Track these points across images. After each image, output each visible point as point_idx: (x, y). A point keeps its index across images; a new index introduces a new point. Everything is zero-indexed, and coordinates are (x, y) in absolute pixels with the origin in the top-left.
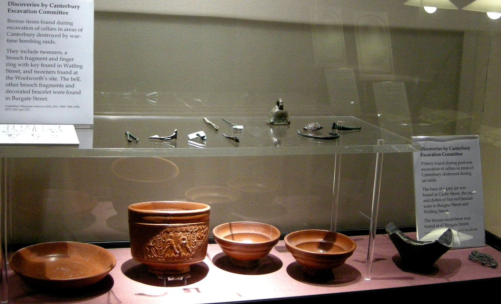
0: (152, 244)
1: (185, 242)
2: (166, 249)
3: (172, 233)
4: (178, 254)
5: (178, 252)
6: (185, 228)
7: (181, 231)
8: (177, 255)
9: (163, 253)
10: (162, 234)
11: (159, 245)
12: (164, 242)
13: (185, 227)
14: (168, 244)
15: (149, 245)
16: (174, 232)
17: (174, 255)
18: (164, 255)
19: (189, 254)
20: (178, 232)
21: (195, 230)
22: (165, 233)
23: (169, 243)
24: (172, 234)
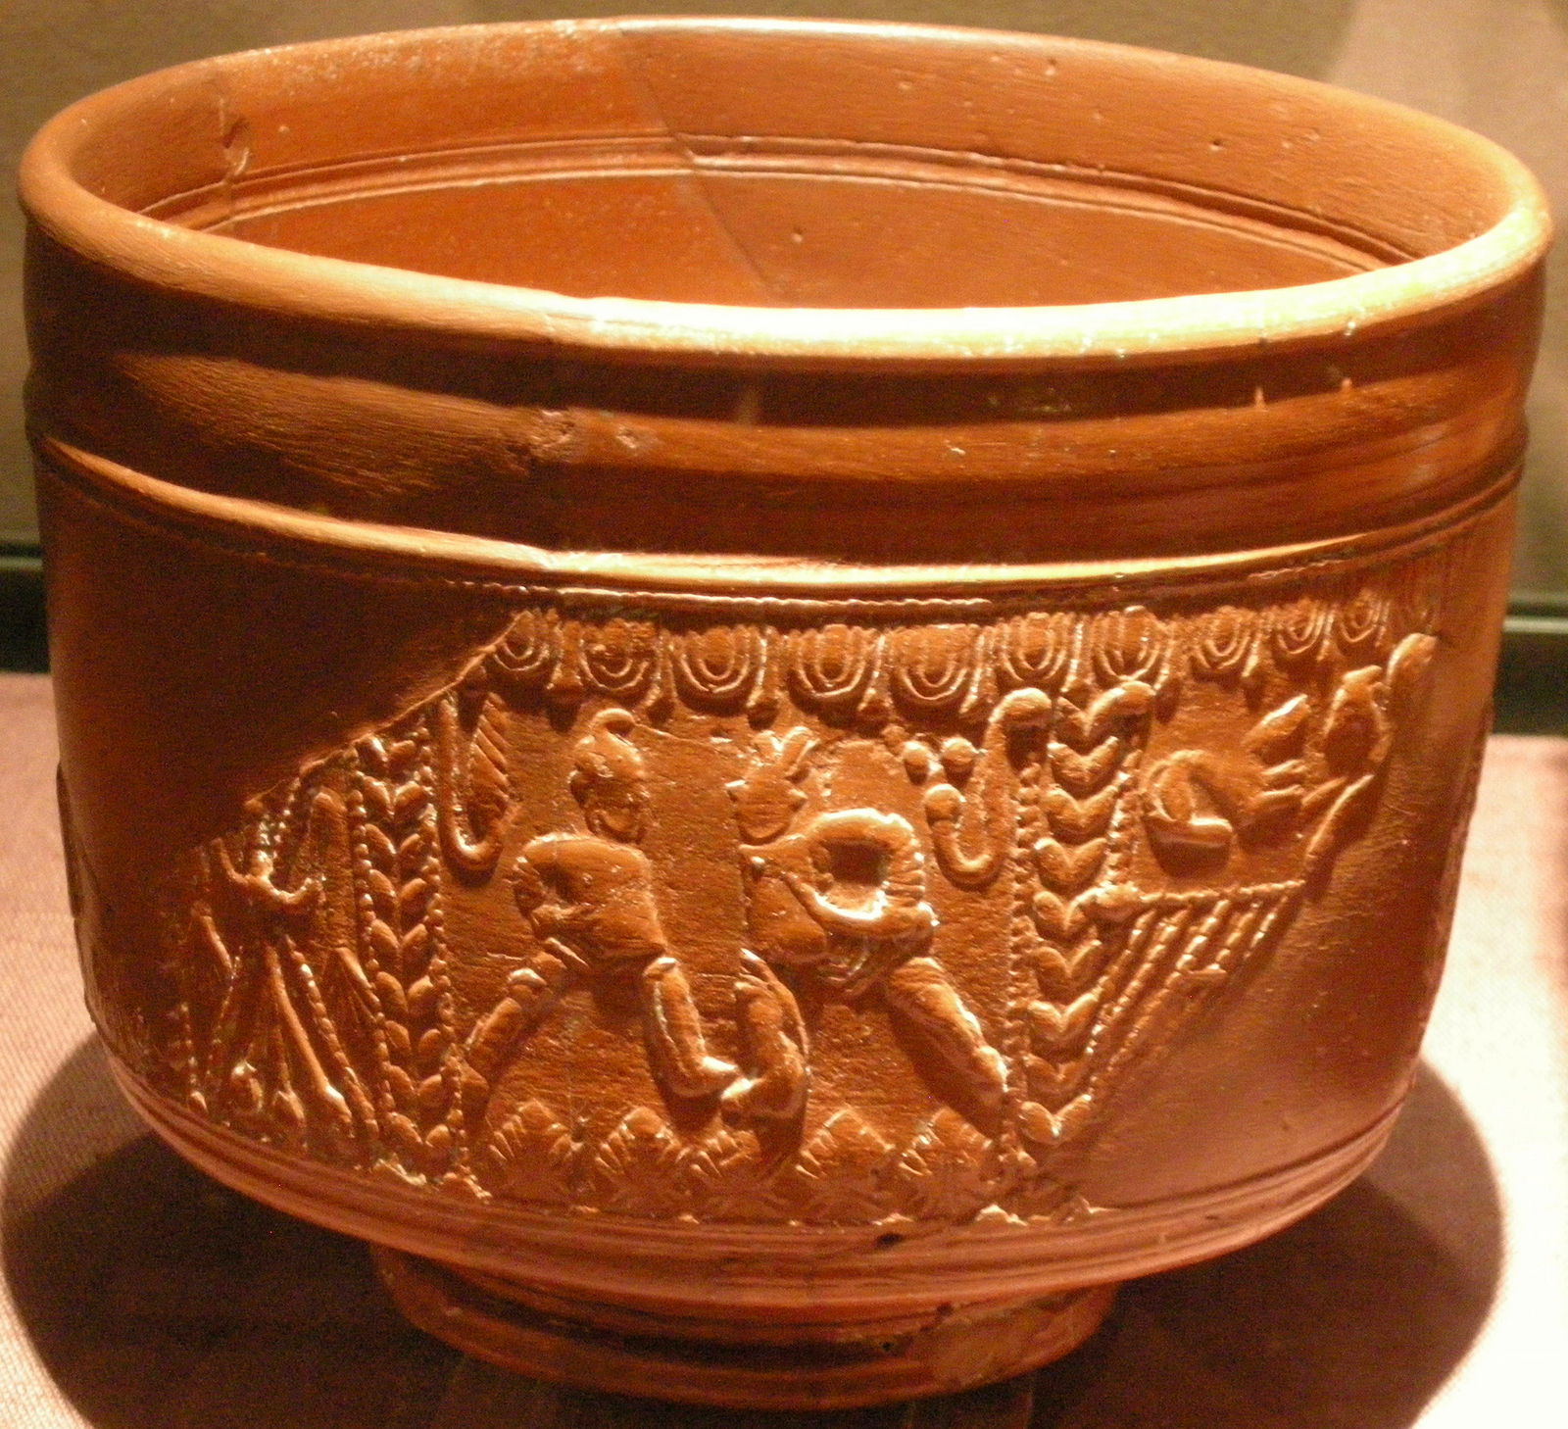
0: (281, 879)
1: (870, 908)
2: (507, 1004)
3: (620, 728)
4: (734, 1117)
5: (742, 1086)
6: (882, 642)
7: (807, 706)
8: (719, 1136)
9: (465, 1073)
10: (433, 715)
11: (383, 908)
12: (469, 876)
13: (880, 621)
14: (547, 928)
15: (236, 876)
16: (660, 715)
17: (664, 1132)
18: (477, 1111)
19: (969, 1133)
20: (730, 706)
21: (1101, 702)
22: (494, 709)
23: (559, 911)
24: (628, 750)
